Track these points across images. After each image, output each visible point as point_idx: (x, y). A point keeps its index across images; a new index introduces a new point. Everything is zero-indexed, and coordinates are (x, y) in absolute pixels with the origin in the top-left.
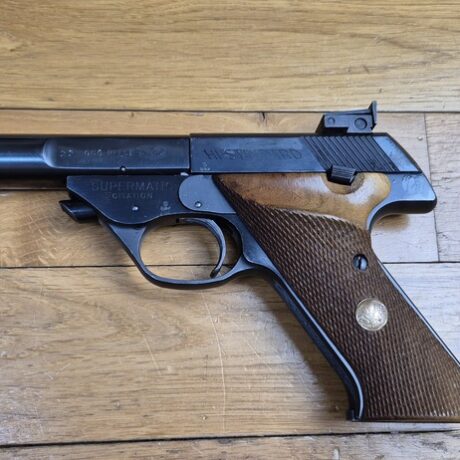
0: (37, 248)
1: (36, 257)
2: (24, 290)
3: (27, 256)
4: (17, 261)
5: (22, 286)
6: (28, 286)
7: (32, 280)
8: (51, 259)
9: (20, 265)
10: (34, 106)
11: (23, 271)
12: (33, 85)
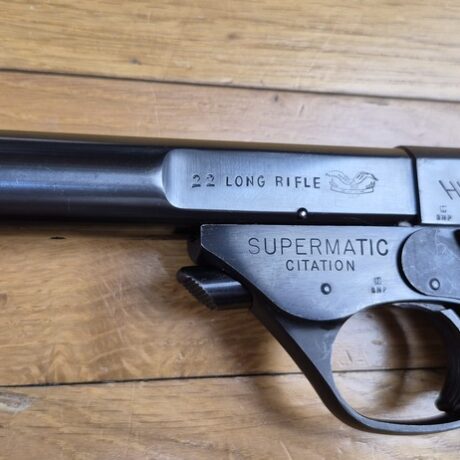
0: (119, 344)
1: (119, 361)
2: (99, 426)
3: (101, 361)
4: (84, 369)
5: (95, 418)
6: (105, 419)
7: (114, 406)
8: (145, 364)
9: (90, 379)
10: (107, 72)
11: (97, 391)
12: (103, 30)
